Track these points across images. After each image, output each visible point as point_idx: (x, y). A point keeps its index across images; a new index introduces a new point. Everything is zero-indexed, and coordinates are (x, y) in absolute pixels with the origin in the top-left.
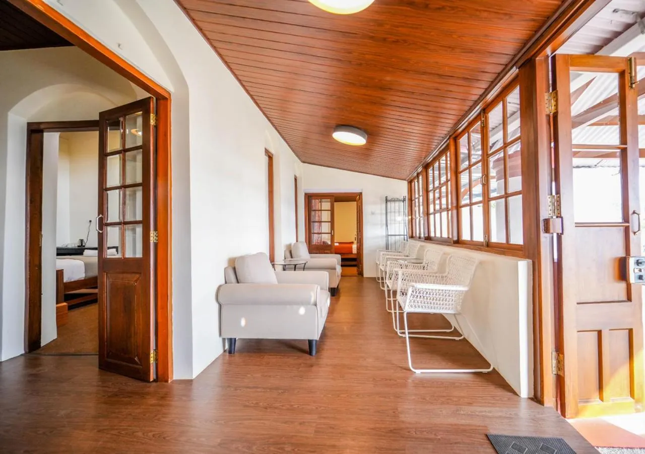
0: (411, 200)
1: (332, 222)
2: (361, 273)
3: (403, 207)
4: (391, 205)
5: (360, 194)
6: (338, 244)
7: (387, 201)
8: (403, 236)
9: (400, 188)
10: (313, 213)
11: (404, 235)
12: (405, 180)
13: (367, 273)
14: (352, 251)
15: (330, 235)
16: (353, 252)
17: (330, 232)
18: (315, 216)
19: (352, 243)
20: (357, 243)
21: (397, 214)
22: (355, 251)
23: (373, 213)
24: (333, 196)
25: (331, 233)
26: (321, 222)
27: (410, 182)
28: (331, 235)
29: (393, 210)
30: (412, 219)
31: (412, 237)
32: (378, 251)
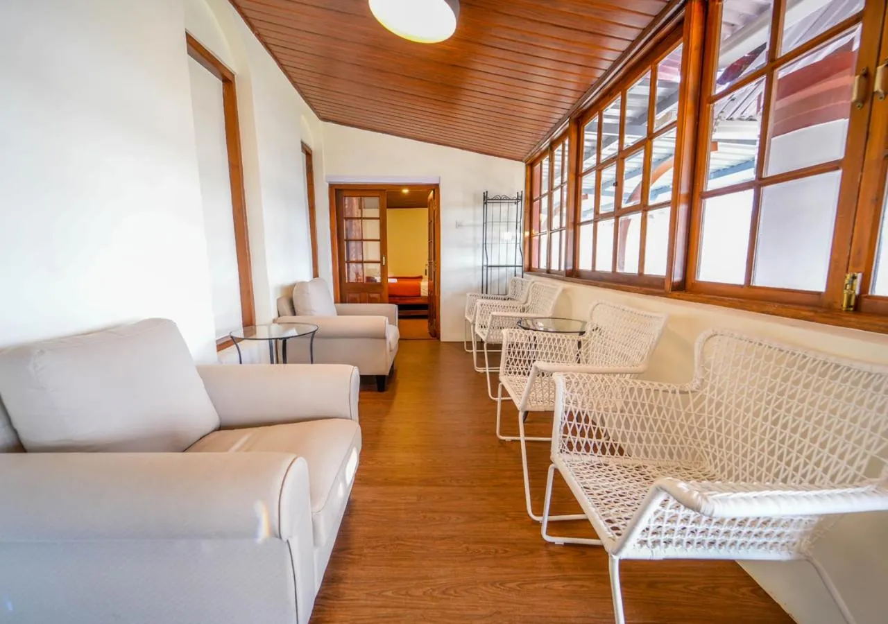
0: (531, 200)
1: (383, 241)
2: (435, 334)
3: (515, 212)
4: (493, 209)
5: (436, 188)
6: (395, 281)
7: (486, 200)
8: (513, 268)
9: (512, 176)
10: (346, 224)
11: (515, 266)
12: (521, 161)
13: (448, 333)
14: (420, 294)
15: (379, 265)
16: (422, 294)
17: (379, 259)
18: (353, 230)
19: (420, 278)
20: (430, 279)
21: (503, 227)
22: (424, 291)
23: (458, 225)
24: (384, 190)
25: (381, 262)
26: (362, 240)
27: (531, 165)
28: (382, 265)
29: (496, 218)
30: (531, 237)
31: (530, 269)
32: (468, 295)
